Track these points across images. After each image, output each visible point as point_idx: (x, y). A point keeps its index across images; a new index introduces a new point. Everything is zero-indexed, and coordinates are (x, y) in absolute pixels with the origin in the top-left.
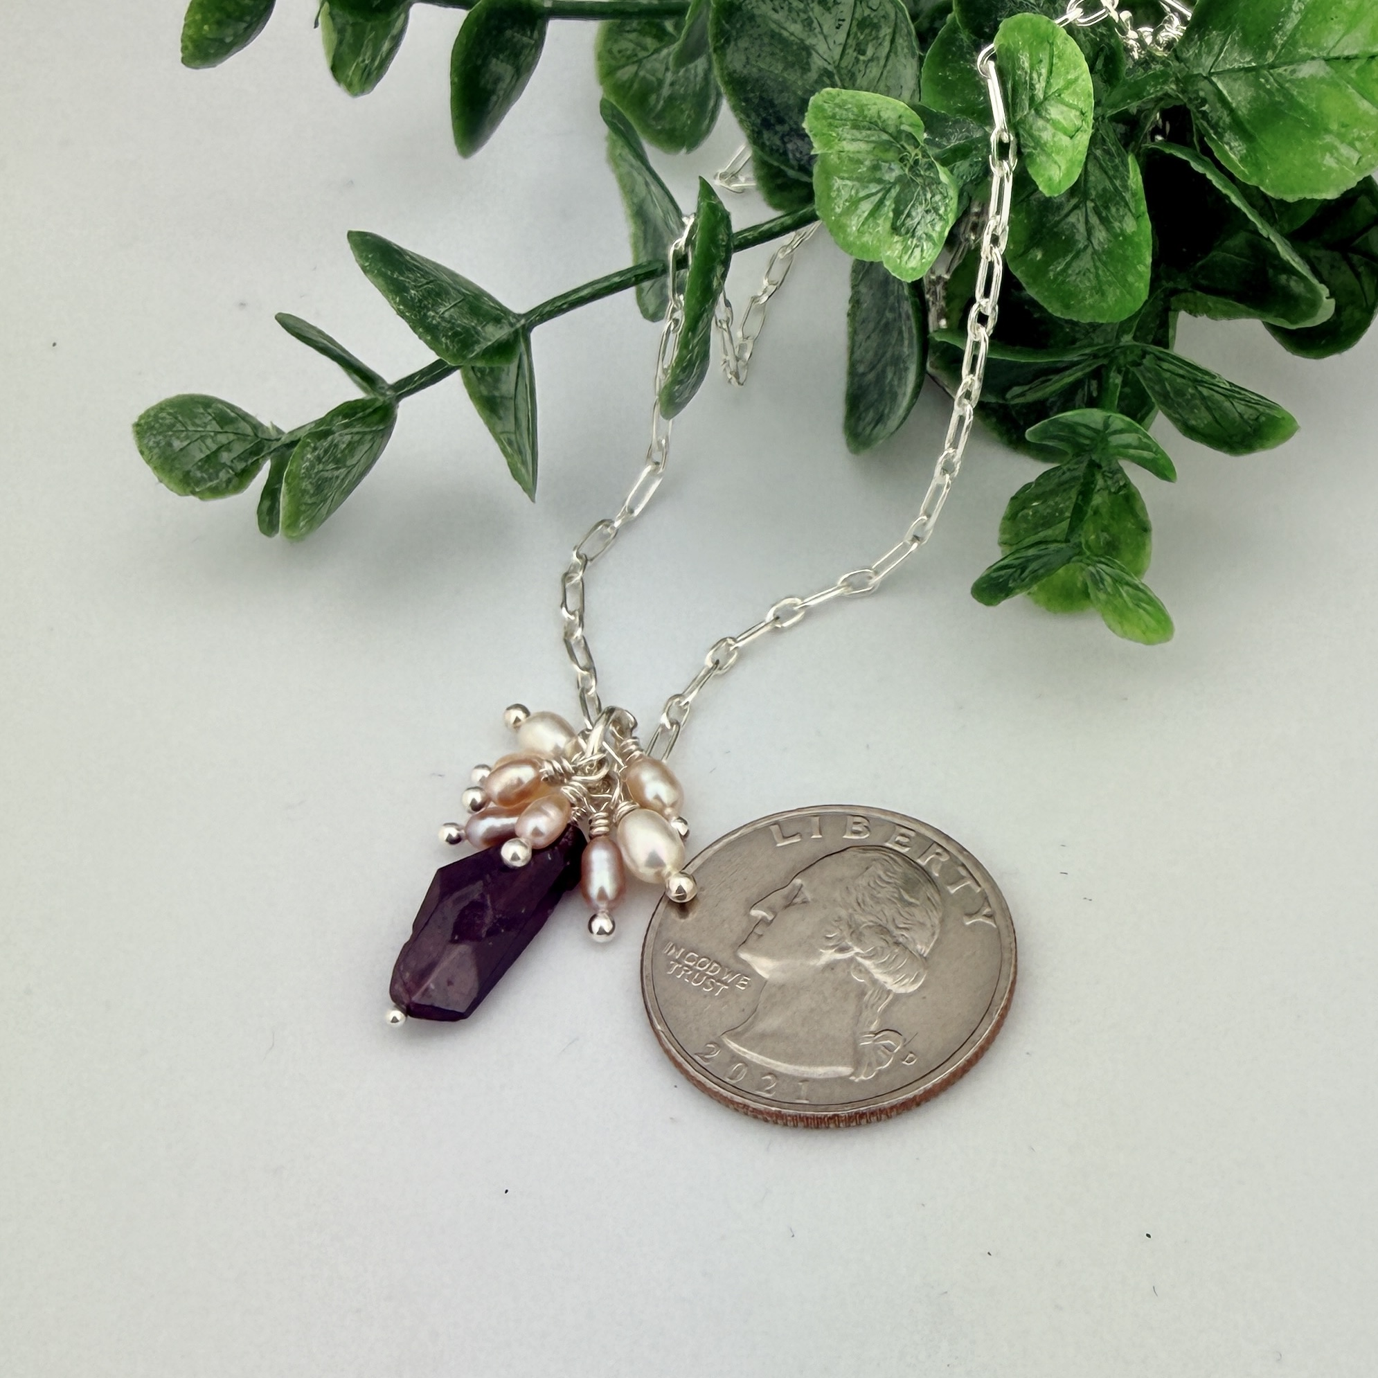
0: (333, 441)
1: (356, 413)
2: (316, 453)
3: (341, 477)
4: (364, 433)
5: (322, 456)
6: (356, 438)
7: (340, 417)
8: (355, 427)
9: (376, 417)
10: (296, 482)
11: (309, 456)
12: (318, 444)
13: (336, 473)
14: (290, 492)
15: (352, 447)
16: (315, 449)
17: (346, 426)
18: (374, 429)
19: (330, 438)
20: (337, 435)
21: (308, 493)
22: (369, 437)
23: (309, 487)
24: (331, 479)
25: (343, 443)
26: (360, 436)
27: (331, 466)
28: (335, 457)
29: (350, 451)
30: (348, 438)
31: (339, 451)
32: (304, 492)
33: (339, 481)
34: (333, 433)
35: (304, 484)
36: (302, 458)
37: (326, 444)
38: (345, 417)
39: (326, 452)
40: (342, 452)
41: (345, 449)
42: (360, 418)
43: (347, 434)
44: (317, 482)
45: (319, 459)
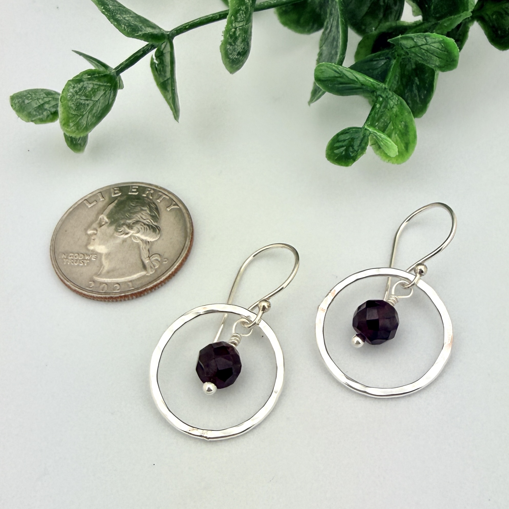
0: (83, 85)
1: (94, 74)
2: (75, 89)
3: (91, 105)
4: (100, 85)
5: (78, 91)
6: (96, 87)
7: (87, 75)
8: (95, 81)
9: (106, 79)
10: (66, 101)
11: (71, 90)
12: (76, 85)
13: (87, 102)
14: (63, 106)
15: (94, 91)
16: (74, 87)
17: (89, 79)
18: (105, 84)
19: (82, 84)
20: (85, 83)
21: (72, 108)
22: (103, 88)
23: (72, 105)
24: (84, 104)
25: (89, 87)
26: (98, 86)
27: (85, 98)
28: (85, 94)
29: (93, 92)
30: (91, 86)
31: (87, 91)
32: (70, 108)
33: (89, 107)
34: (83, 81)
35: (70, 103)
36: (68, 91)
37: (80, 86)
38: (89, 75)
39: (80, 90)
40: (89, 92)
41: (91, 91)
42: (96, 77)
43: (90, 84)
44: (77, 103)
45: (76, 92)
